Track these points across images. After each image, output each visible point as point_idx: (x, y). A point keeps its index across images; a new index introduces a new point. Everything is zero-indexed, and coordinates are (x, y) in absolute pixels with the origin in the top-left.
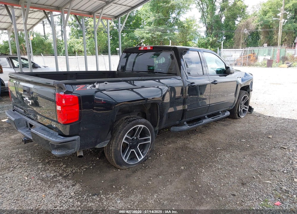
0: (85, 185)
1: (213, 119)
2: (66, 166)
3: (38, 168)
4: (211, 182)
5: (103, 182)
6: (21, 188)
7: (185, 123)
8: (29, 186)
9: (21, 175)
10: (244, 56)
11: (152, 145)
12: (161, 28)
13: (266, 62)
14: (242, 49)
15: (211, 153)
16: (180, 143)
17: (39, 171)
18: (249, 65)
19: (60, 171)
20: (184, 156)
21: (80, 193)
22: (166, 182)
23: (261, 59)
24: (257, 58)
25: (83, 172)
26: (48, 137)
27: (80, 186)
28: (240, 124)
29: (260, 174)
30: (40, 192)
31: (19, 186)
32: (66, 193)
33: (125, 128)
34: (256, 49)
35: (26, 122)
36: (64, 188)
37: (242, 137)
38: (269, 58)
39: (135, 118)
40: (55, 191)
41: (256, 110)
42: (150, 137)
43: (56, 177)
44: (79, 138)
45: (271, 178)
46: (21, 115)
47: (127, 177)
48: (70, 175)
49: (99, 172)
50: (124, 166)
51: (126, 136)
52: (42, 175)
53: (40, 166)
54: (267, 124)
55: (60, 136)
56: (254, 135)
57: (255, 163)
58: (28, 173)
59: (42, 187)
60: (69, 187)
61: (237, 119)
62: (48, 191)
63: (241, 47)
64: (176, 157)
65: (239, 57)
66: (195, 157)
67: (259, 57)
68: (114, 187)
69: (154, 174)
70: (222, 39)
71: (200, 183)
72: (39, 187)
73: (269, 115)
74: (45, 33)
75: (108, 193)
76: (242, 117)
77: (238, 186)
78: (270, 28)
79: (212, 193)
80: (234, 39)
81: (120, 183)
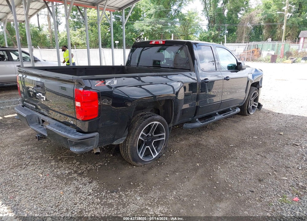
0: (102, 182)
1: (224, 116)
2: (79, 163)
3: (52, 166)
4: (228, 179)
5: (120, 178)
6: (37, 185)
7: (197, 120)
8: (45, 183)
9: (35, 172)
10: (248, 51)
11: (166, 141)
12: (162, 21)
13: (270, 57)
14: (246, 44)
15: (224, 150)
16: (192, 139)
17: (53, 169)
18: (253, 60)
19: (74, 168)
20: (198, 153)
21: (98, 190)
22: (183, 179)
23: (264, 54)
24: (260, 54)
25: (98, 169)
26: (66, 134)
27: (97, 183)
28: (250, 121)
29: (276, 171)
30: (57, 190)
31: (35, 184)
32: (84, 190)
33: (141, 125)
34: (260, 44)
35: (39, 119)
36: (81, 185)
37: (254, 134)
38: (273, 53)
39: (151, 115)
40: (72, 188)
41: (265, 106)
42: (165, 134)
43: (71, 174)
44: (98, 134)
45: (287, 175)
46: (32, 111)
47: (143, 173)
48: (85, 172)
49: (114, 169)
50: (140, 163)
51: (142, 132)
52: (56, 172)
53: (53, 163)
54: (277, 121)
55: (78, 133)
56: (265, 131)
57: (270, 160)
58: (41, 171)
59: (59, 184)
60: (86, 184)
61: (246, 115)
62: (66, 188)
63: (243, 41)
64: (190, 154)
65: (243, 52)
66: (209, 154)
67: (262, 52)
68: (132, 183)
69: (170, 171)
70: (224, 33)
71: (217, 180)
72: (56, 184)
73: (278, 112)
74: (39, 25)
75: (127, 190)
76: (252, 113)
77: (255, 183)
78: (273, 22)
79: (230, 189)
80: (237, 33)
81: (138, 180)
